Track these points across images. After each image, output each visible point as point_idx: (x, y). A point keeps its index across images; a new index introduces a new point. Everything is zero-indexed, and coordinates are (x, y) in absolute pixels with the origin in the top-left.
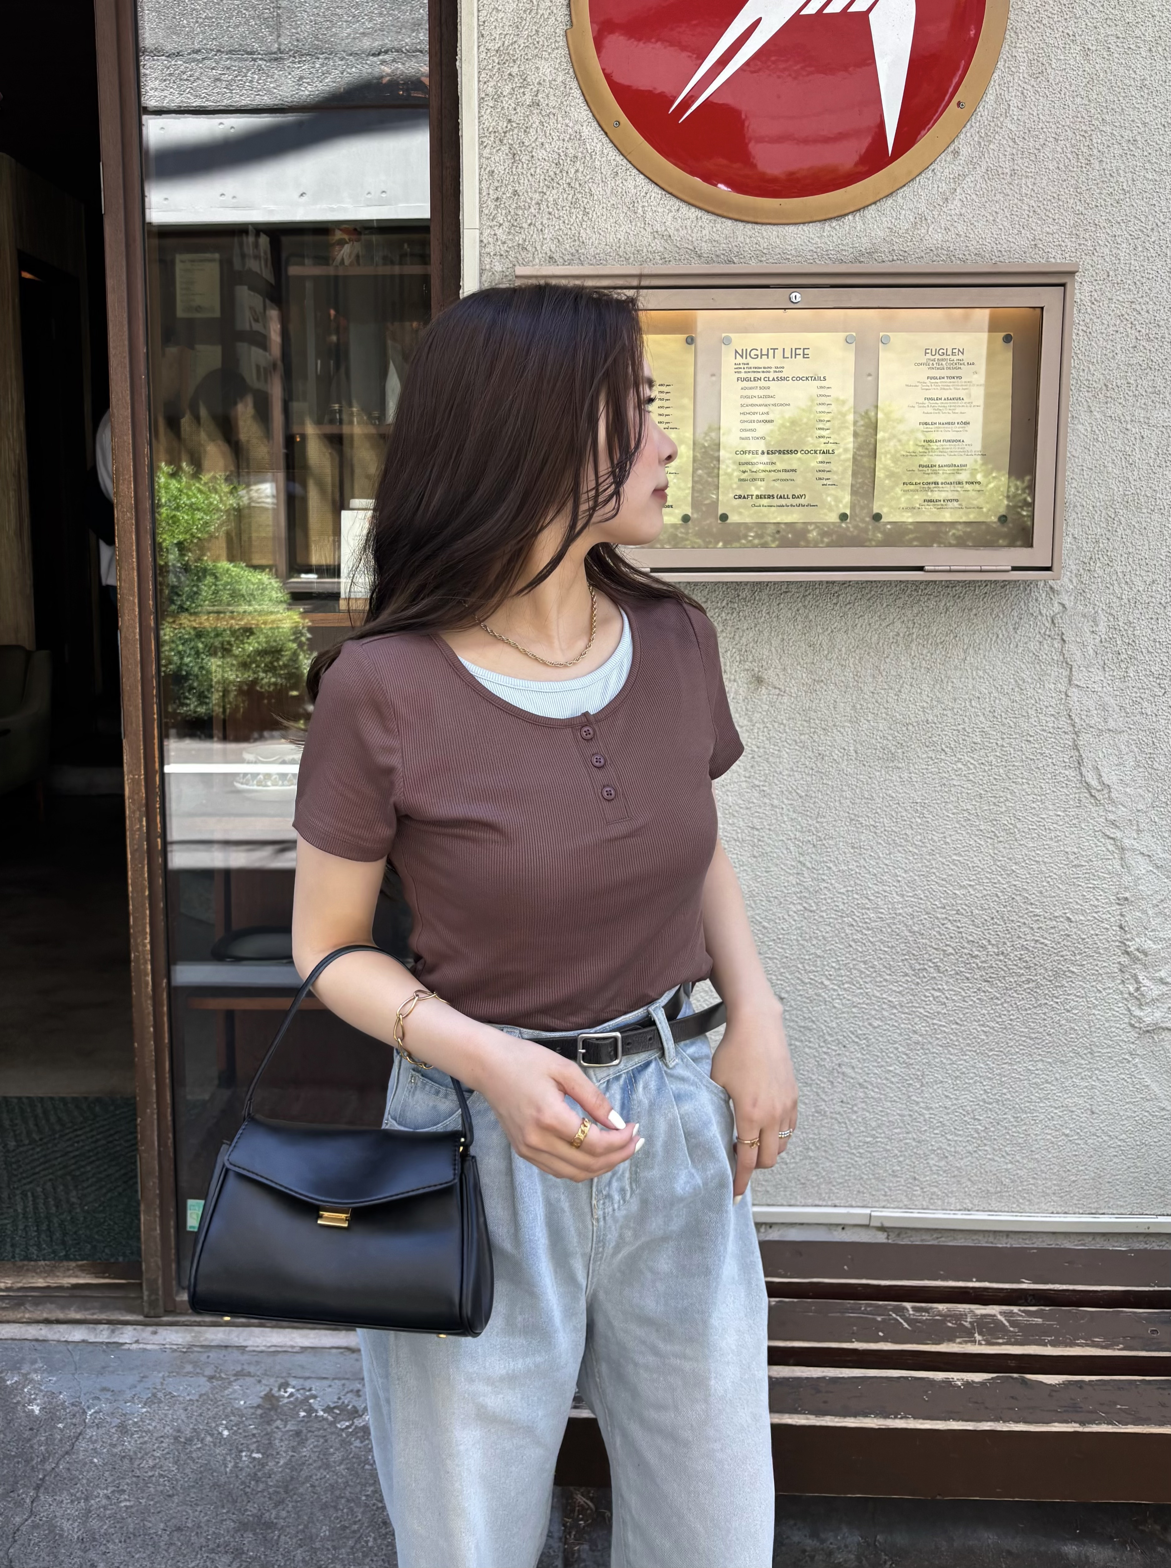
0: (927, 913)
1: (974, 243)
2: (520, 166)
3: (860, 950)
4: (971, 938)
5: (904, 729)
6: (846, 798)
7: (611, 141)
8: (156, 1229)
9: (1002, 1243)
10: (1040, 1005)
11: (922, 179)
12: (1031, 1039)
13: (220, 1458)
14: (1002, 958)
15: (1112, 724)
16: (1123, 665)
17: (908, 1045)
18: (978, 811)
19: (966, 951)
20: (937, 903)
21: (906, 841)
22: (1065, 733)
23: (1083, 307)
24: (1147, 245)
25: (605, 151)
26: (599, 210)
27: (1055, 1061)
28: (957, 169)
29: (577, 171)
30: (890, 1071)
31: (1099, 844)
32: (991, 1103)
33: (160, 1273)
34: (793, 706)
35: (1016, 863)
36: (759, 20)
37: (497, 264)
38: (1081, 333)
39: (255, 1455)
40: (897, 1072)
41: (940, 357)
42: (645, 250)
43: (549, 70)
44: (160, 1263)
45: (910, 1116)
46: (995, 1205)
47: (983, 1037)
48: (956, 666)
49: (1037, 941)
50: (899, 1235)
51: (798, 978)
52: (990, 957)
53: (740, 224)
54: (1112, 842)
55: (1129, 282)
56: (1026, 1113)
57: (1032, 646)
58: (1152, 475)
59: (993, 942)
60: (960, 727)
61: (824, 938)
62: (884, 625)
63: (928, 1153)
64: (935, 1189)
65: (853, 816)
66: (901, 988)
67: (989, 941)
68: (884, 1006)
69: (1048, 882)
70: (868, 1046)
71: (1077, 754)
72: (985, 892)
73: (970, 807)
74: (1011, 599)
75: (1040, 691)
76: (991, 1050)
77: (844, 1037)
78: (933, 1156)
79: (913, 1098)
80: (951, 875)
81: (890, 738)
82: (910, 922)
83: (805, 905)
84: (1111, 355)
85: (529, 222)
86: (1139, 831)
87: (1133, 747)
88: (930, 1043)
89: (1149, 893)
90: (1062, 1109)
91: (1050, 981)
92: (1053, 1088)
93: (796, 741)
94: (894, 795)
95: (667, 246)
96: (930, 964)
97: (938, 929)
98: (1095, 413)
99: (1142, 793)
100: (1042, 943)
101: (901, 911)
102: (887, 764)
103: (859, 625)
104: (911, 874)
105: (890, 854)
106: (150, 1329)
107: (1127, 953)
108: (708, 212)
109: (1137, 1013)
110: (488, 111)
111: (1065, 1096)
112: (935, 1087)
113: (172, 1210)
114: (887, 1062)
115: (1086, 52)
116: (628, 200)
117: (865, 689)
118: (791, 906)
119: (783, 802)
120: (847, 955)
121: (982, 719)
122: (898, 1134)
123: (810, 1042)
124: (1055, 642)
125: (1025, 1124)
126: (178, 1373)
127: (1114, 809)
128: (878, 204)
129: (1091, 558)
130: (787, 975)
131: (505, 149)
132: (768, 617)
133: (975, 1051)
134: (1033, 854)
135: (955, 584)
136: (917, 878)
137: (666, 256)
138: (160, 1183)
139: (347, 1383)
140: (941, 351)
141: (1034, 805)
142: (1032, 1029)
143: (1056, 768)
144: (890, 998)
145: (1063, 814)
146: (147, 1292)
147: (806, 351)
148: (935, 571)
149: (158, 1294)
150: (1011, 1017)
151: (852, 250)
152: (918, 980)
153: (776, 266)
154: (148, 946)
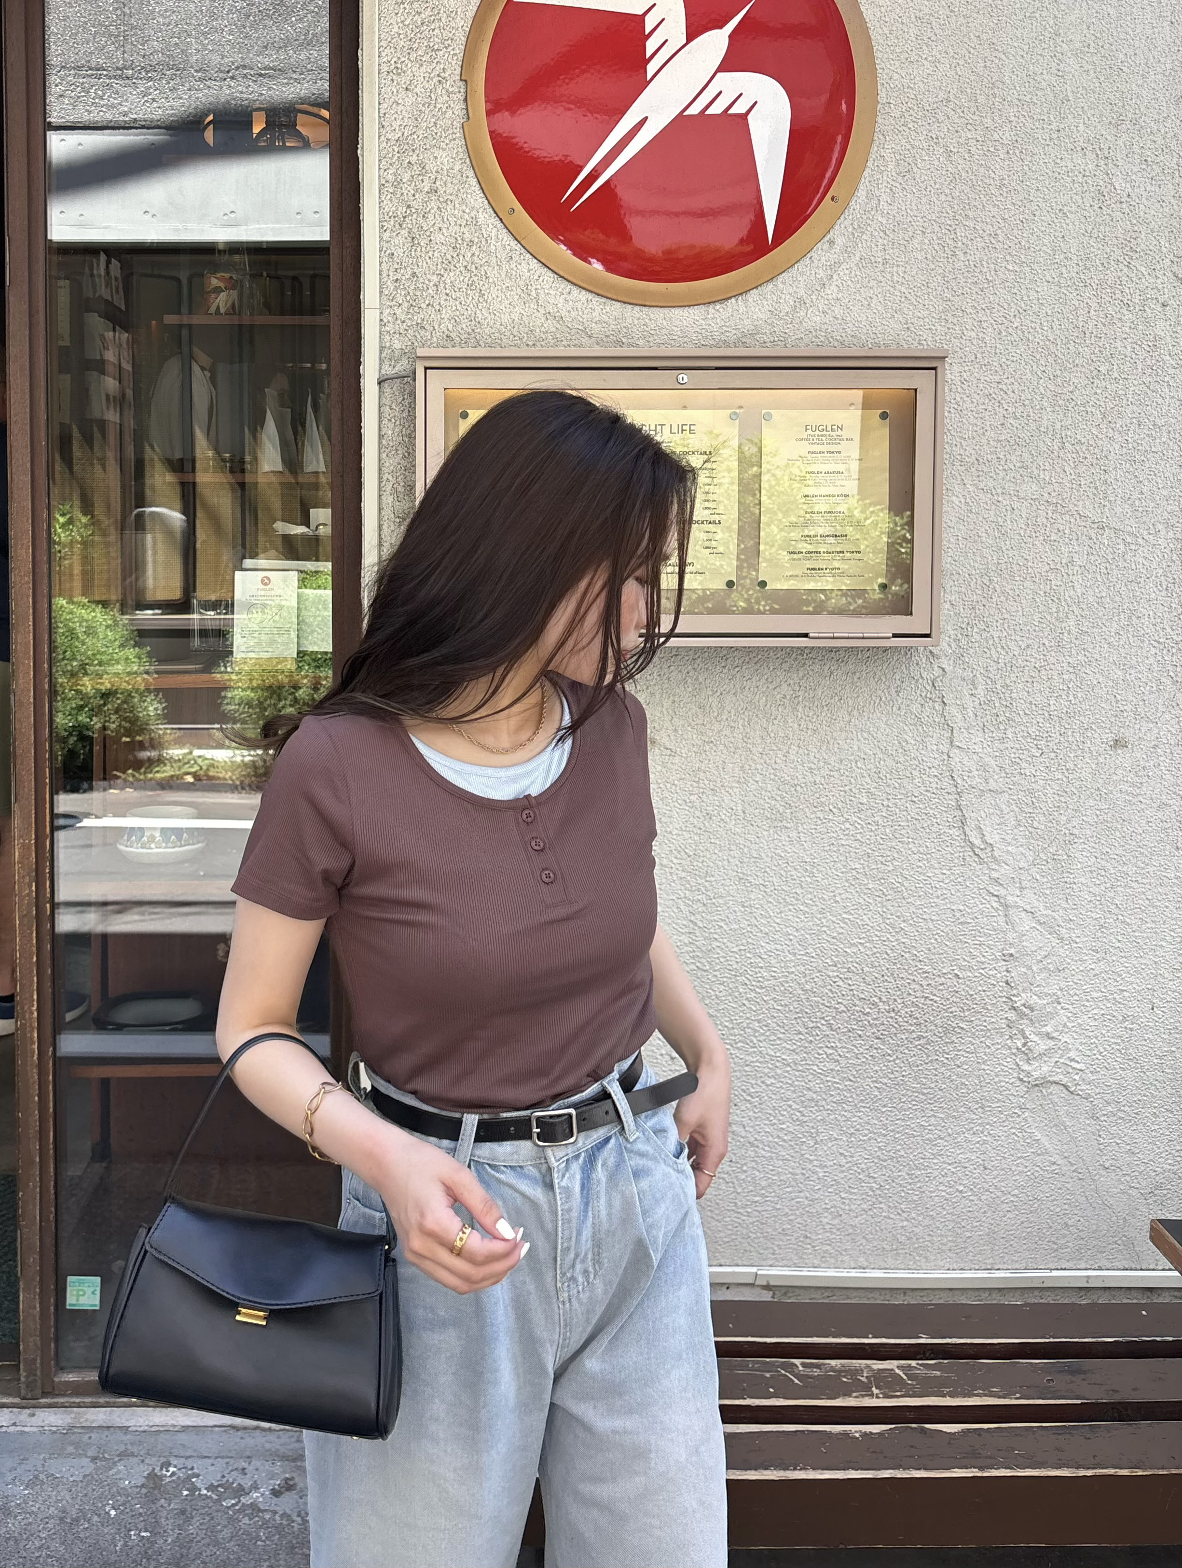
0: (819, 971)
1: (849, 325)
2: (419, 249)
3: (754, 1009)
4: (862, 996)
5: (793, 789)
6: (734, 857)
7: (506, 227)
8: (35, 1308)
9: (899, 1301)
10: (931, 1061)
11: (800, 266)
12: (923, 1094)
13: (108, 1537)
14: (893, 1015)
15: (992, 785)
16: (1002, 727)
17: (801, 1102)
18: (867, 869)
19: (857, 1008)
20: (827, 961)
21: (797, 900)
22: (948, 793)
23: (953, 386)
24: (1010, 330)
25: (500, 237)
26: (495, 293)
27: (947, 1116)
28: (833, 257)
29: (473, 255)
30: (784, 1131)
31: (984, 901)
32: (884, 1160)
33: (39, 1353)
34: (684, 767)
35: (904, 921)
36: (646, 118)
37: (396, 341)
38: (952, 410)
39: (144, 1534)
40: (791, 1132)
41: (820, 433)
42: (538, 330)
43: (446, 160)
44: (39, 1343)
45: (803, 1174)
46: (890, 1261)
47: (876, 1093)
48: (840, 728)
49: (927, 998)
50: (785, 1293)
52: (880, 1014)
53: (628, 306)
54: (996, 899)
55: (995, 364)
56: (919, 1169)
57: (914, 708)
58: (1023, 545)
59: (884, 999)
60: (847, 788)
62: (771, 687)
63: (821, 1211)
64: (828, 1248)
65: (741, 875)
66: (795, 1047)
67: (880, 998)
68: (778, 1064)
69: (936, 940)
70: (761, 1106)
71: (960, 814)
72: (875, 950)
73: (857, 866)
74: (893, 663)
75: (923, 752)
76: (884, 1106)
78: (825, 1214)
79: (806, 1156)
80: (842, 933)
81: (779, 798)
83: (698, 964)
84: (980, 431)
85: (427, 302)
86: (1022, 889)
87: (1014, 806)
88: (824, 1102)
89: (1033, 949)
90: (954, 1165)
91: (940, 1037)
92: (945, 1143)
94: (783, 855)
95: (559, 326)
96: (823, 1022)
97: (829, 987)
98: (968, 486)
99: (1024, 852)
100: (931, 1000)
101: (793, 969)
102: (775, 824)
103: (747, 687)
104: (803, 932)
105: (781, 912)
106: (27, 1411)
107: (1014, 1008)
108: (600, 295)
109: (1026, 1067)
110: (388, 197)
111: (958, 1152)
112: (829, 1145)
113: (52, 1287)
114: (780, 1122)
115: (949, 153)
116: (522, 283)
117: (754, 750)
120: (741, 1014)
121: (868, 780)
122: (790, 1193)
124: (936, 705)
125: (919, 1181)
126: (59, 1455)
127: (997, 867)
128: (759, 288)
129: (968, 624)
131: (404, 232)
134: (921, 911)
135: (838, 649)
136: (808, 936)
137: (558, 336)
138: (41, 1259)
139: (232, 1461)
140: (821, 428)
141: (920, 864)
142: (924, 1085)
143: (941, 827)
144: (784, 1057)
145: (948, 873)
146: (24, 1374)
147: (692, 428)
148: (819, 638)
149: (36, 1375)
150: (904, 1073)
151: (734, 332)
152: (811, 1038)
153: (663, 347)
154: (35, 1014)
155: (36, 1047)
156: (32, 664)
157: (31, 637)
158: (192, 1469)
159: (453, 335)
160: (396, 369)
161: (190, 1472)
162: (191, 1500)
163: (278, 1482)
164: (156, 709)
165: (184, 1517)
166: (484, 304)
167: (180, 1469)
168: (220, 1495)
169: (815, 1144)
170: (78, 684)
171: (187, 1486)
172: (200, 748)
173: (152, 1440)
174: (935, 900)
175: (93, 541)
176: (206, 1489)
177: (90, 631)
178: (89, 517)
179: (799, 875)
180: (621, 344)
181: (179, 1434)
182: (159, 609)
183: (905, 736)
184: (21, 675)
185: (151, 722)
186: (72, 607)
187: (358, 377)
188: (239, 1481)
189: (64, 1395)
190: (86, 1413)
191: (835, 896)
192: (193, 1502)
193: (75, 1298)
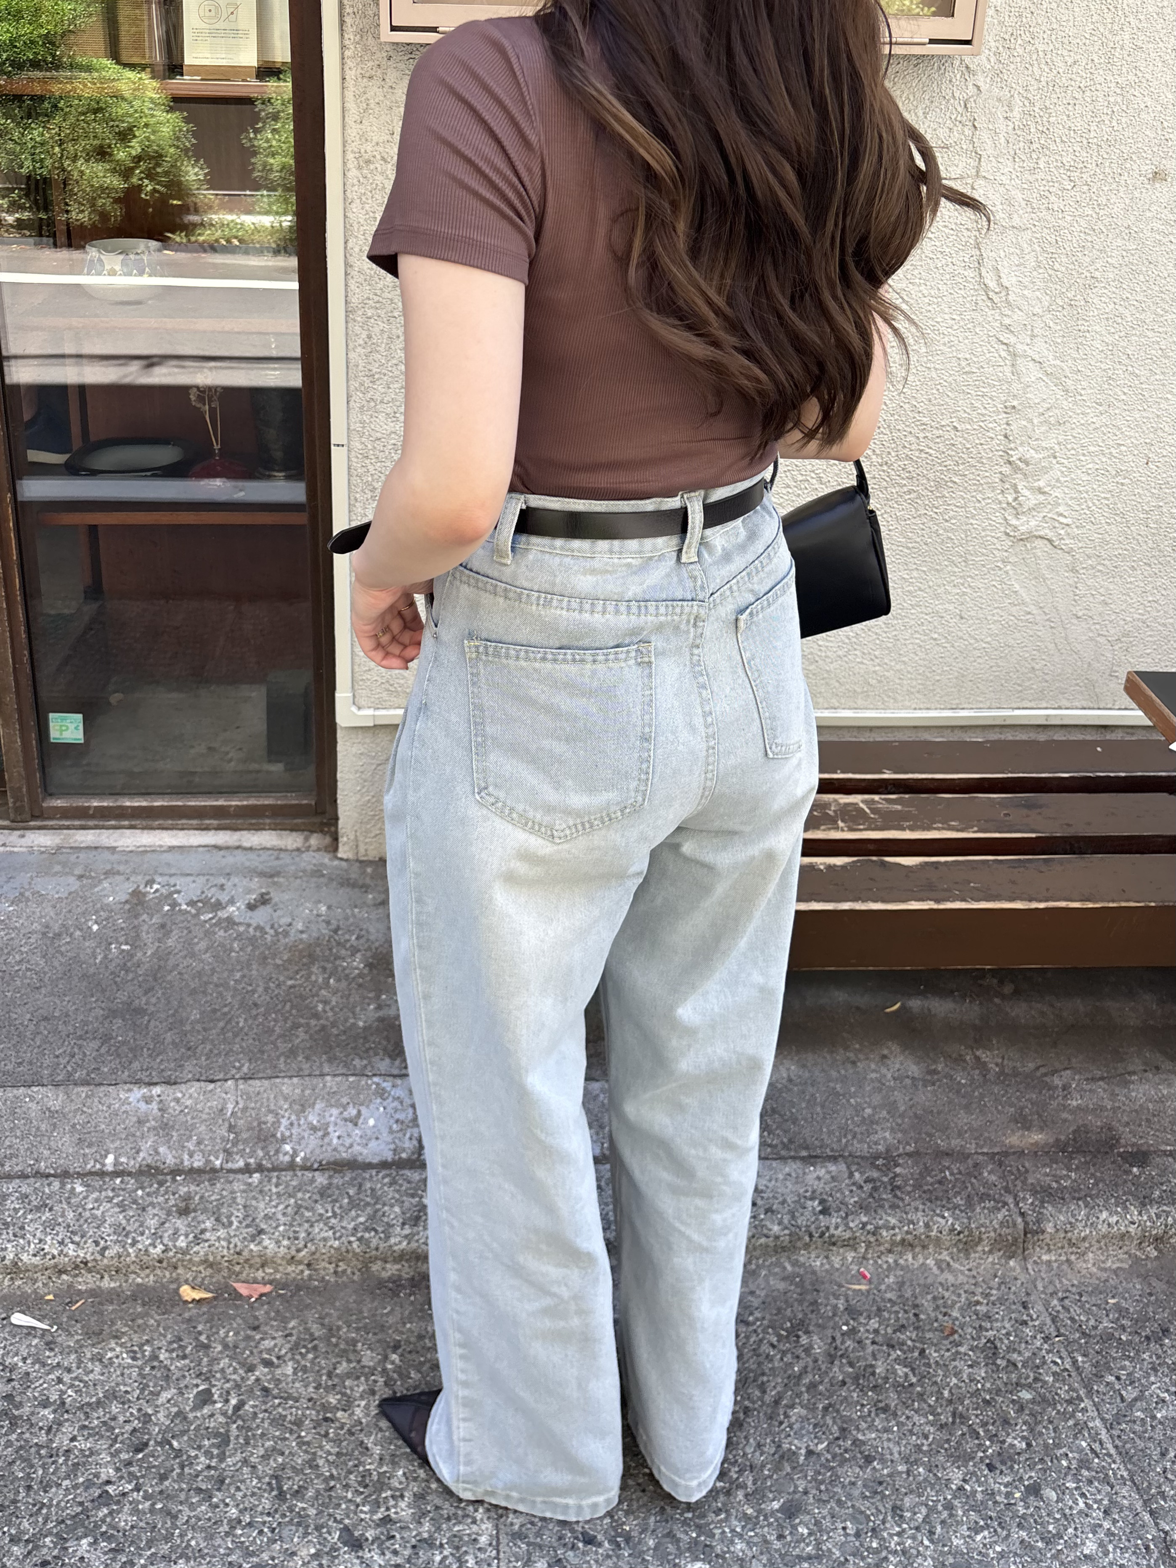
9: (865, 738)
13: (89, 951)
15: (1016, 221)
16: (1034, 156)
31: (992, 350)
33: (25, 782)
39: (124, 947)
44: (24, 773)
46: (860, 703)
54: (1005, 347)
57: (941, 132)
69: (938, 390)
71: (978, 253)
86: (1033, 336)
87: (1036, 246)
89: (1037, 401)
90: (932, 615)
91: (932, 492)
99: (1040, 296)
100: (927, 453)
106: (17, 833)
107: (1010, 463)
109: (1014, 522)
113: (34, 722)
126: (46, 873)
127: (1010, 313)
129: (1012, 34)
139: (212, 878)
143: (956, 268)
145: (957, 318)
149: (23, 801)
158: (174, 885)
161: (172, 889)
163: (254, 897)
165: (162, 931)
167: (163, 886)
168: (198, 910)
171: (170, 902)
173: (139, 859)
176: (186, 904)
181: (165, 855)
188: (218, 896)
189: (53, 818)
190: (74, 835)
192: (174, 916)
193: (58, 732)
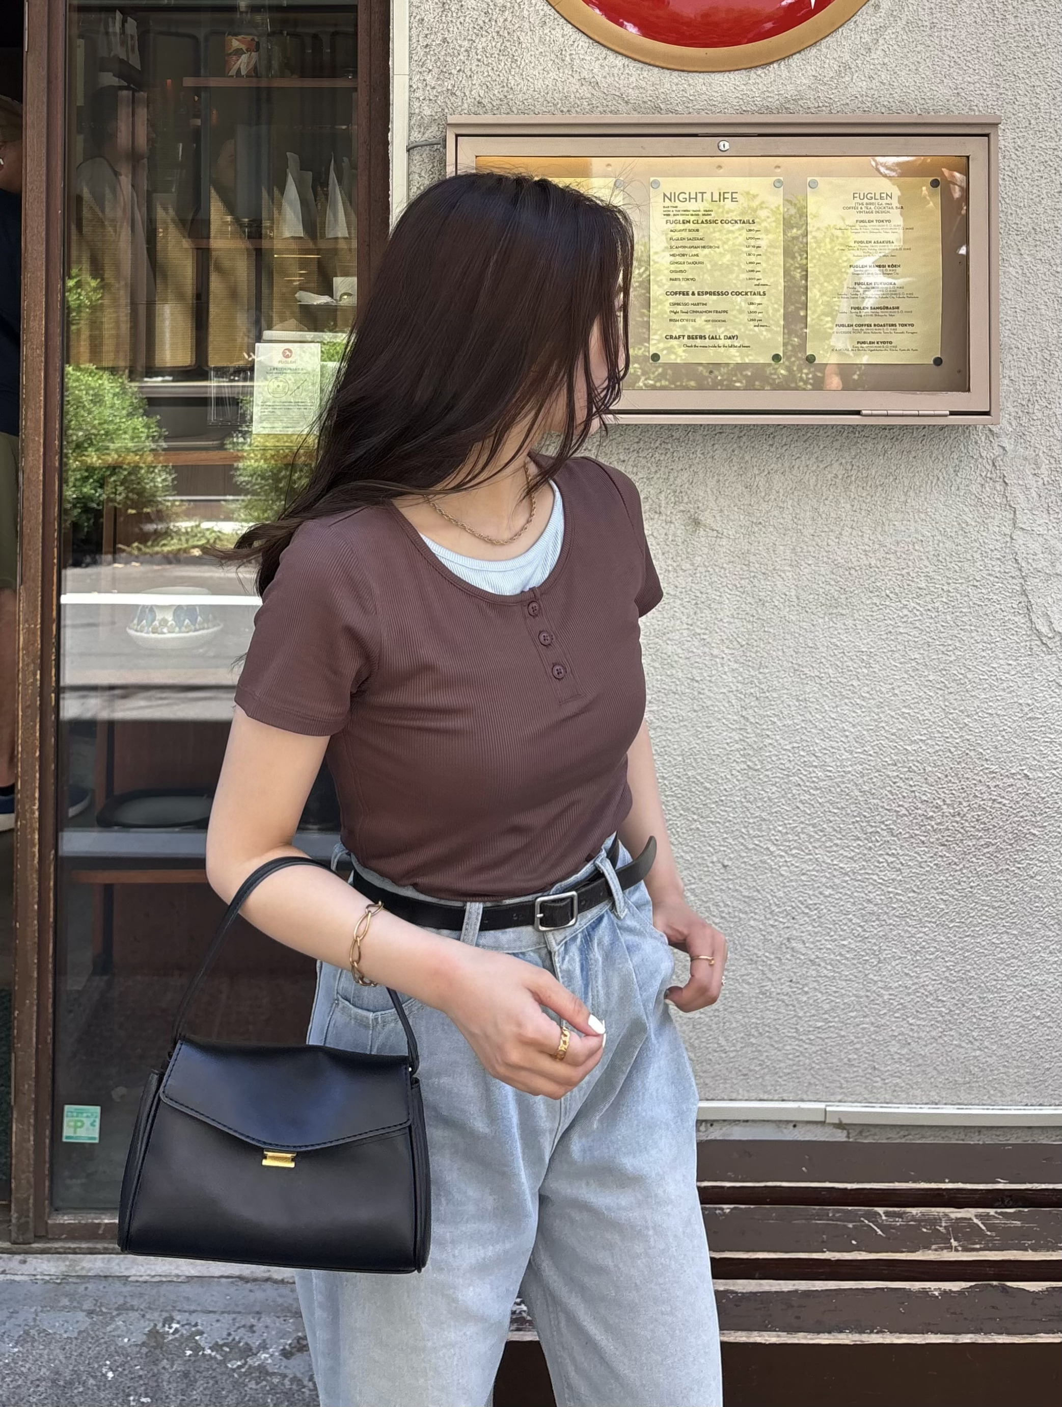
0: (878, 771)
1: (898, 90)
2: (449, 15)
3: (809, 812)
4: (924, 798)
5: (847, 573)
6: (790, 647)
8: (29, 1141)
9: (974, 1140)
10: (1001, 871)
11: (845, 30)
12: (994, 908)
14: (958, 819)
17: (863, 916)
18: (927, 659)
19: (920, 812)
20: (887, 759)
21: (854, 693)
22: (1013, 578)
23: (1007, 153)
25: (534, 2)
26: (527, 56)
27: (1022, 932)
28: (879, 21)
29: (506, 20)
30: (844, 945)
32: (954, 982)
33: (32, 1191)
34: (732, 549)
35: (968, 716)
37: (426, 108)
38: (1007, 178)
40: (853, 946)
41: (869, 201)
42: (572, 96)
44: (32, 1180)
45: (867, 996)
46: (963, 1096)
47: (943, 906)
48: (896, 509)
49: (994, 800)
50: (861, 1133)
51: (742, 844)
52: (945, 819)
53: (667, 72)
55: (1050, 130)
56: (993, 993)
57: (974, 488)
59: (948, 802)
60: (904, 572)
61: (770, 799)
62: (822, 466)
63: (888, 1039)
64: (898, 1080)
65: (796, 667)
66: (853, 854)
67: (944, 801)
68: (835, 873)
69: (1003, 736)
70: (819, 917)
71: (1026, 600)
72: (937, 748)
73: (917, 656)
74: (950, 441)
75: (984, 534)
76: (952, 921)
77: (794, 908)
78: (893, 1042)
79: (871, 976)
80: (902, 729)
81: (833, 583)
82: (861, 781)
83: (749, 763)
84: (1037, 200)
85: (458, 68)
88: (886, 913)
90: (1031, 988)
91: (1011, 845)
92: (1020, 963)
93: (736, 586)
94: (839, 644)
95: (595, 93)
96: (883, 826)
97: (889, 788)
98: (1025, 256)
100: (1000, 803)
101: (850, 769)
102: (832, 611)
103: (796, 467)
104: (859, 728)
105: (837, 706)
106: (18, 1257)
108: (635, 60)
111: (1034, 973)
112: (894, 964)
113: (48, 1117)
114: (840, 936)
116: (556, 49)
117: (805, 532)
118: (735, 764)
119: (723, 651)
120: (795, 818)
121: (926, 563)
122: (855, 1017)
123: (756, 914)
124: (997, 485)
125: (992, 1006)
126: (52, 1308)
128: (803, 53)
129: (1029, 400)
130: (730, 840)
132: (702, 457)
133: (935, 923)
134: (986, 706)
135: (891, 427)
136: (865, 732)
137: (594, 102)
138: (37, 1086)
139: (239, 1317)
140: (869, 196)
141: (984, 654)
142: (995, 897)
143: (1005, 614)
144: (841, 865)
146: (15, 1215)
147: (734, 195)
148: (872, 415)
149: (28, 1216)
150: (972, 884)
151: (777, 97)
152: (870, 845)
153: (703, 113)
154: (37, 814)
155: (36, 849)
156: (42, 441)
157: (42, 413)
158: (196, 1325)
159: (485, 101)
160: (426, 135)
161: (193, 1329)
162: (195, 1361)
163: (289, 1342)
164: (165, 480)
165: (185, 1381)
166: (517, 70)
167: (183, 1326)
168: (225, 1356)
169: (879, 962)
170: (84, 455)
171: (191, 1345)
172: (209, 519)
173: (154, 1292)
174: (1001, 693)
175: (102, 304)
176: (210, 1348)
177: (98, 399)
178: (99, 280)
179: (855, 666)
180: (658, 109)
181: (184, 1286)
182: (170, 375)
183: (965, 517)
184: (30, 452)
185: (158, 494)
186: (79, 374)
187: (386, 143)
188: (246, 1339)
189: (59, 1239)
190: (81, 1260)
191: (893, 689)
192: (197, 1364)
193: (72, 1130)
